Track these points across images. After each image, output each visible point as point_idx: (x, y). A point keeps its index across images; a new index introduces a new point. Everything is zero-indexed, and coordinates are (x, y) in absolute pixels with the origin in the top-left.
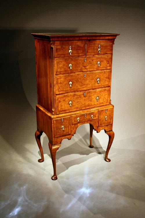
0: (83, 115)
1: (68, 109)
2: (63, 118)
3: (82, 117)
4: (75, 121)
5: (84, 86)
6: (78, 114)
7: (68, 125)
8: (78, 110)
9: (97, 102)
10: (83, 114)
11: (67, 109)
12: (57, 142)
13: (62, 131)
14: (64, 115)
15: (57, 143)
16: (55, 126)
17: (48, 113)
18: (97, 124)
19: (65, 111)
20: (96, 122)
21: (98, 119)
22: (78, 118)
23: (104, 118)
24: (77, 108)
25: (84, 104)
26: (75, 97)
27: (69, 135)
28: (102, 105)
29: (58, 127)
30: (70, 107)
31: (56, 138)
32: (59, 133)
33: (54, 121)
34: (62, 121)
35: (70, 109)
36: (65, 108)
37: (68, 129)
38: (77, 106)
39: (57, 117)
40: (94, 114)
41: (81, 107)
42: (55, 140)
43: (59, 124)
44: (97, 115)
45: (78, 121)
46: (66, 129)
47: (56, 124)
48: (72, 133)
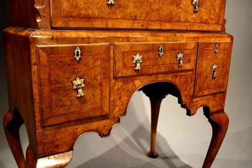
0: (154, 49)
2: (81, 48)
3: (151, 55)
4: (125, 66)
6: (136, 40)
8: (136, 26)
9: (194, 15)
10: (153, 45)
11: (97, 13)
12: (57, 146)
13: (77, 102)
14: (83, 34)
15: (56, 151)
18: (190, 89)
19: (88, 18)
20: (189, 80)
21: (194, 72)
22: (138, 57)
23: (209, 69)
25: (158, 10)
27: (105, 117)
28: (206, 28)
29: (57, 83)
30: (109, 10)
31: (52, 128)
32: (61, 107)
33: (41, 51)
34: (78, 58)
35: (107, 16)
36: (90, 9)
37: (99, 93)
38: (135, 10)
39: (52, 39)
40: (186, 52)
41: (148, 18)
42: (45, 135)
43: (65, 72)
44: (193, 58)
45: (136, 67)
46: (93, 95)
47: (47, 70)
48: (115, 111)
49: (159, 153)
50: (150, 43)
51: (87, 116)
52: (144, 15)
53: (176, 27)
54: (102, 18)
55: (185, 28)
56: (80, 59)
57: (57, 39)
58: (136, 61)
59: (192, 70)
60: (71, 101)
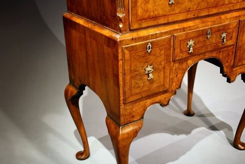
0: (204, 33)
1: (164, 13)
2: (152, 43)
3: (201, 39)
4: (181, 51)
7: (163, 63)
8: (189, 16)
10: (203, 30)
11: (161, 13)
12: (133, 117)
13: (147, 83)
14: (152, 31)
15: (133, 120)
16: (127, 68)
17: (103, 29)
18: (231, 60)
19: (155, 18)
20: (230, 53)
21: (235, 47)
22: (191, 43)
24: (188, 11)
27: (165, 92)
29: (136, 71)
30: (170, 8)
31: (131, 103)
32: (137, 88)
33: (125, 50)
34: (149, 51)
35: (168, 14)
36: (157, 10)
37: (163, 74)
38: (189, 3)
39: (132, 39)
40: (229, 31)
41: (199, 8)
42: (126, 110)
43: (140, 62)
44: (235, 35)
45: (189, 50)
46: (159, 77)
47: (129, 63)
48: (173, 86)
49: (195, 112)
50: (201, 29)
51: (154, 92)
52: (195, 7)
53: (221, 10)
54: (165, 16)
55: (228, 10)
56: (151, 51)
57: (135, 39)
58: (190, 46)
59: (233, 45)
60: (144, 83)
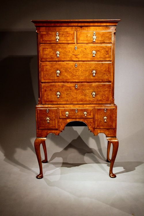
0: (74, 110)
2: (48, 110)
3: (72, 112)
4: (62, 115)
5: (74, 77)
6: (67, 107)
8: (68, 103)
9: (93, 98)
11: (54, 100)
12: (42, 135)
13: (47, 124)
14: (50, 106)
16: (39, 116)
19: (51, 101)
20: (92, 122)
21: (94, 119)
22: (67, 113)
24: (67, 101)
25: (76, 98)
26: (64, 88)
27: (56, 130)
28: (100, 102)
29: (42, 118)
30: (58, 99)
31: (41, 130)
32: (43, 124)
33: (38, 110)
35: (57, 101)
36: (52, 99)
37: (54, 122)
38: (67, 98)
39: (41, 107)
40: (88, 111)
41: (72, 101)
43: (44, 116)
44: (92, 114)
45: (66, 116)
46: (52, 123)
48: (60, 128)
50: (72, 108)
51: (50, 128)
52: (70, 100)
55: (89, 103)
56: (48, 112)
60: (45, 123)
